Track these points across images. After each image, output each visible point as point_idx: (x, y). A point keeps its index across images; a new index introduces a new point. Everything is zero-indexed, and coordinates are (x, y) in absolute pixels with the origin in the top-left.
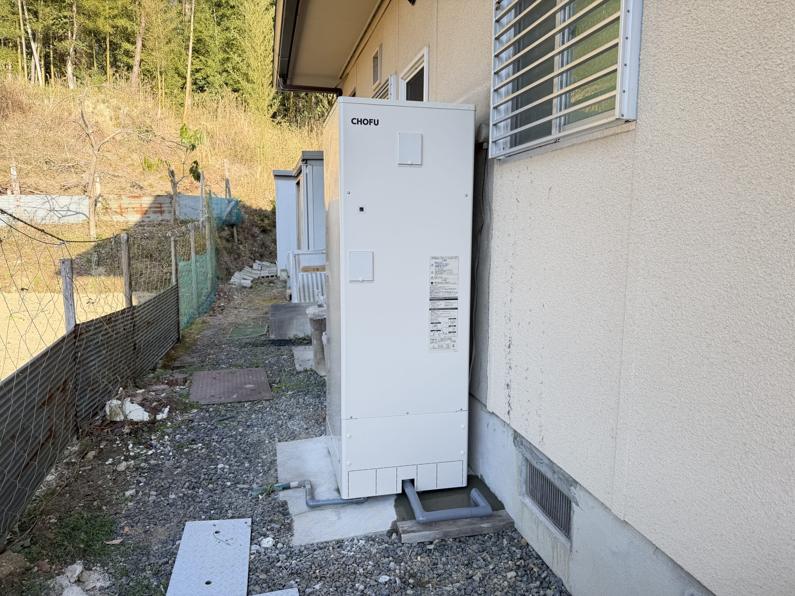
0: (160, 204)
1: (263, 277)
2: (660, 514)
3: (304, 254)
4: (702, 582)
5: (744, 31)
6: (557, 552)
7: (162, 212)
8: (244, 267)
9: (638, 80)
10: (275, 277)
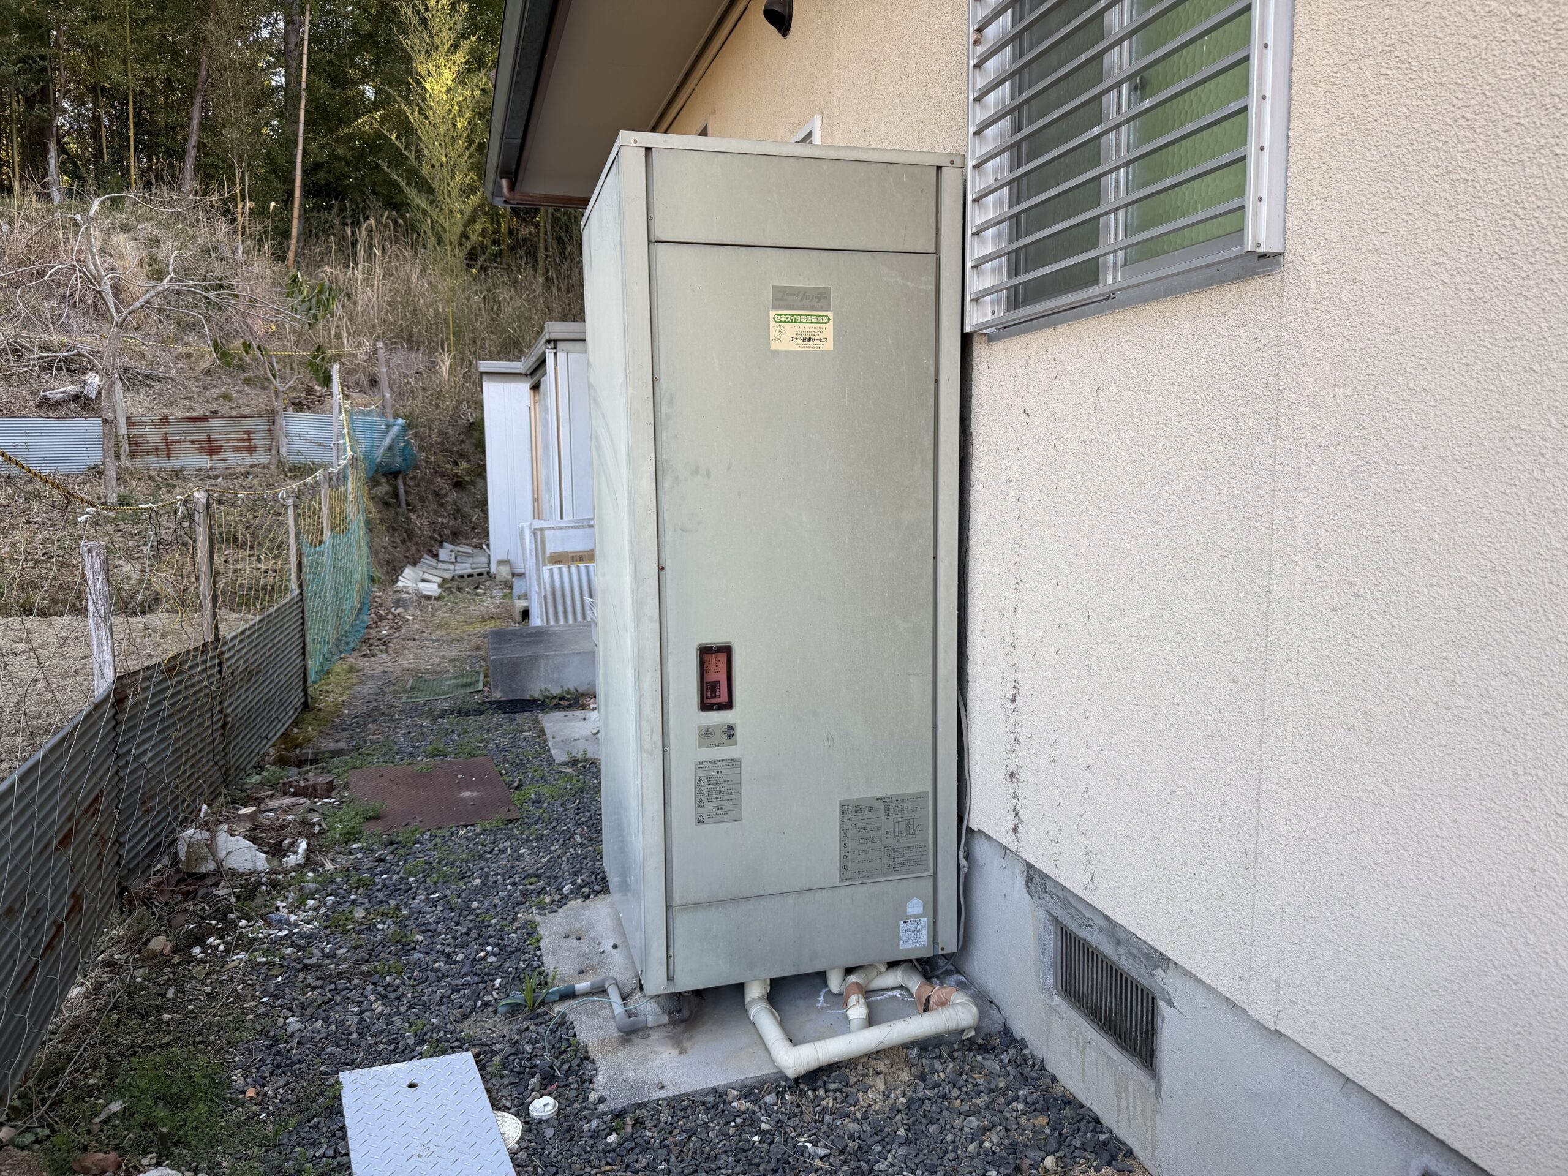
0: (248, 432)
1: (462, 577)
2: (1354, 1014)
3: (553, 528)
4: (1449, 1142)
5: (1510, 83)
6: (1127, 1100)
7: (251, 450)
8: (421, 557)
9: (1287, 177)
10: (485, 576)
